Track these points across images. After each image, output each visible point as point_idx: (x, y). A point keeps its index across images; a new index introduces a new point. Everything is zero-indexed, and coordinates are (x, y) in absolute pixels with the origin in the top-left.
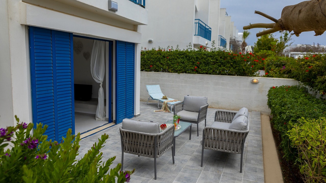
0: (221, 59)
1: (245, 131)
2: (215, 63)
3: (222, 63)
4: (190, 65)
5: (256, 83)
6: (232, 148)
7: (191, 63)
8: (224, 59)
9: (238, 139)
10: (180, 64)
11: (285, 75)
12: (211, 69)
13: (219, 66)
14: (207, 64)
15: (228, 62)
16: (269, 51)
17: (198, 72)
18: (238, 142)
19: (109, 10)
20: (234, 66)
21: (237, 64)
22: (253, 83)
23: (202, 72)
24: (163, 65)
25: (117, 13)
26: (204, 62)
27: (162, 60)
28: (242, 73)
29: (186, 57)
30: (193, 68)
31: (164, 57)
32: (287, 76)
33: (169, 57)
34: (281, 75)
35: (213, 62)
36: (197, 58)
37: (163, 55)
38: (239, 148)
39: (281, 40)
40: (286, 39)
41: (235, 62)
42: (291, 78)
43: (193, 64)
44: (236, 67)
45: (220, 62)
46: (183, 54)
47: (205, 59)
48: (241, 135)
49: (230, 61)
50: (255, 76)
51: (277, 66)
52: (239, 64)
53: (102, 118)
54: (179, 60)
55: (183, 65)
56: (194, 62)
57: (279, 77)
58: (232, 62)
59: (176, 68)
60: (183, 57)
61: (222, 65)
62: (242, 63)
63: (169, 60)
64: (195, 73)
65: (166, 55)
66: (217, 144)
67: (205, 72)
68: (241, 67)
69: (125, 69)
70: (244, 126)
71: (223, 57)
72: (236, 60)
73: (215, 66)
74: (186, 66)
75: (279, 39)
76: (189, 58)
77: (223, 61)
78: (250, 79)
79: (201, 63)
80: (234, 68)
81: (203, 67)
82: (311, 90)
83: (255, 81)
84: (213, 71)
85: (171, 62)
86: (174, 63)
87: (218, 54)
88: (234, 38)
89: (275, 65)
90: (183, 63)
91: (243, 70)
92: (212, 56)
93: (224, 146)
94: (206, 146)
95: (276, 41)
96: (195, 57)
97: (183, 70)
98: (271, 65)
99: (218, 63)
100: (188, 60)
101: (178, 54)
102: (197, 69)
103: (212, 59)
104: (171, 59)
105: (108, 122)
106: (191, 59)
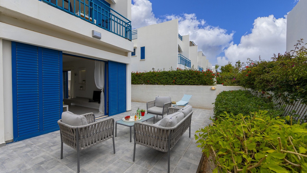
0: (190, 75)
1: (169, 128)
2: (186, 77)
3: (191, 77)
4: (170, 80)
5: (214, 90)
6: (158, 145)
7: (171, 78)
8: (192, 75)
9: (164, 136)
10: (164, 79)
11: (236, 84)
12: (184, 81)
13: (189, 79)
14: (181, 78)
15: (195, 77)
16: (228, 73)
17: (175, 84)
18: (163, 139)
19: (93, 37)
20: (199, 79)
21: (200, 78)
22: (212, 90)
23: (178, 84)
24: (155, 81)
25: (101, 40)
26: (179, 77)
27: (154, 77)
28: (204, 83)
29: (168, 74)
30: (172, 82)
31: (155, 75)
32: (237, 84)
33: (159, 75)
34: (232, 84)
35: (185, 77)
36: (175, 75)
37: (154, 74)
38: (165, 145)
39: (236, 66)
40: (239, 66)
41: (199, 76)
42: (239, 86)
43: (173, 79)
44: (200, 79)
45: (189, 77)
46: (166, 73)
47: (179, 75)
48: (165, 132)
49: (196, 76)
50: (213, 85)
51: (230, 79)
52: (202, 78)
53: (103, 112)
54: (164, 77)
55: (166, 80)
56: (173, 78)
57: (231, 86)
58: (197, 77)
59: (163, 82)
60: (166, 75)
61: (191, 78)
62: (203, 77)
63: (158, 77)
64: (174, 85)
65: (156, 74)
66: (145, 139)
67: (180, 83)
68: (203, 79)
69: (117, 80)
70: (168, 122)
71: (191, 74)
72: (200, 75)
73: (186, 79)
74: (168, 80)
75: (235, 66)
76: (170, 75)
77: (191, 76)
78: (209, 87)
79: (177, 78)
80: (198, 80)
81: (178, 80)
82: (253, 92)
83: (213, 88)
84: (185, 83)
85: (159, 78)
86: (161, 79)
87: (187, 72)
88: (209, 68)
89: (229, 78)
90: (166, 78)
91: (205, 81)
92: (184, 74)
93: (152, 143)
94: (137, 141)
95: (233, 67)
96: (173, 74)
97: (167, 83)
98: (226, 78)
99: (188, 77)
100: (169, 76)
101: (163, 73)
102: (175, 82)
103: (184, 75)
104: (159, 76)
105: (104, 115)
106: (171, 75)
